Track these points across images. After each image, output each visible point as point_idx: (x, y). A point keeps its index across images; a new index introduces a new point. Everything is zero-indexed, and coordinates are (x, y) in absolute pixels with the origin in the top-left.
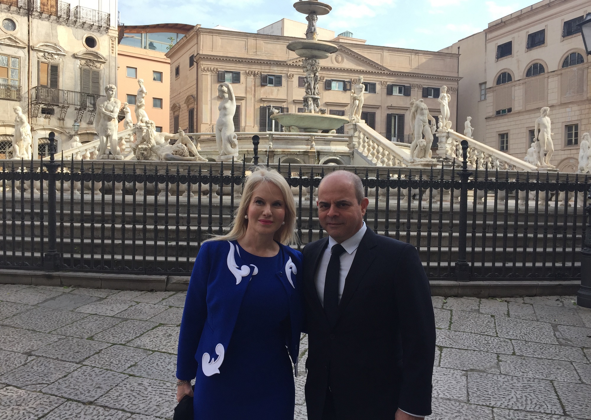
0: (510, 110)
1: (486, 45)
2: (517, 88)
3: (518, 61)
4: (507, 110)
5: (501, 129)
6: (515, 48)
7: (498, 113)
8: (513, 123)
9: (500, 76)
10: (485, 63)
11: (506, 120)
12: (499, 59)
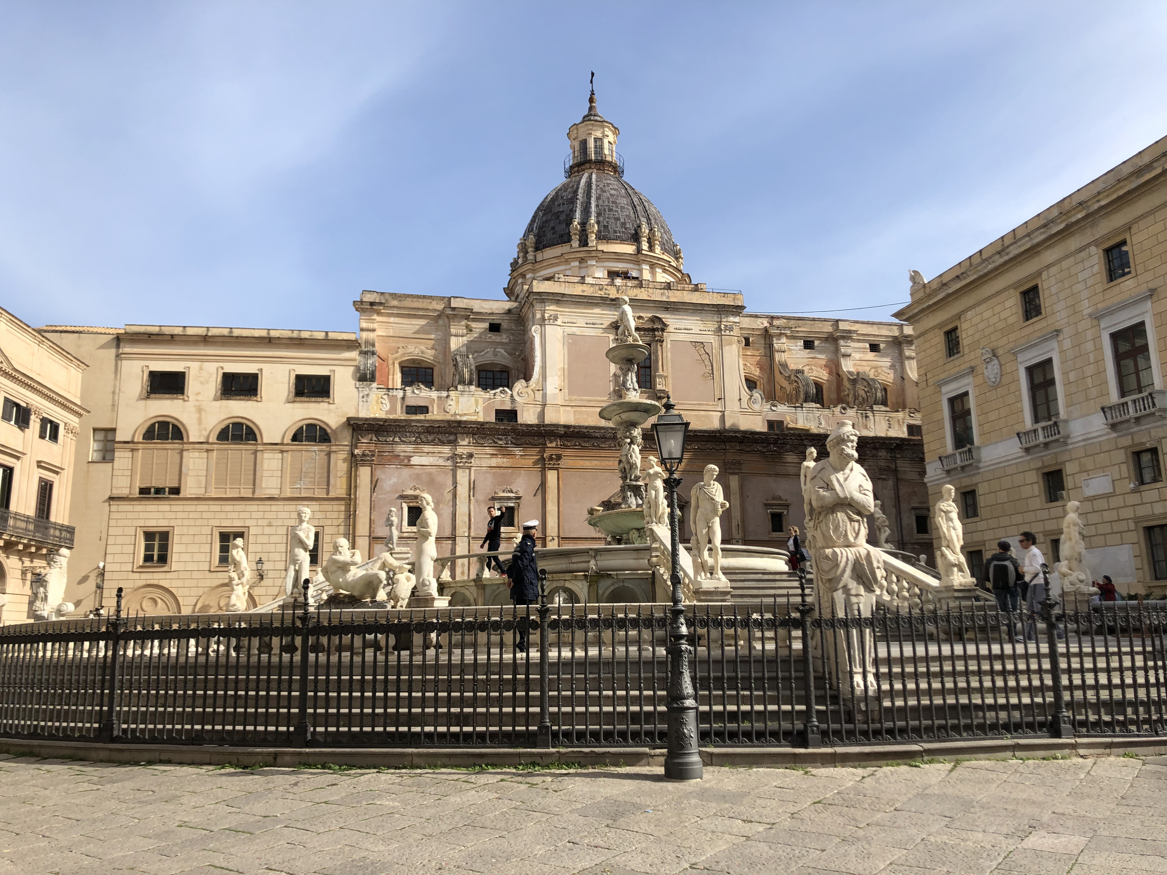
0: (176, 491)
1: (116, 360)
2: (196, 454)
3: (200, 410)
4: (167, 490)
5: (153, 523)
6: (192, 385)
7: (144, 491)
8: (180, 515)
9: (153, 425)
10: (114, 393)
11: (167, 508)
12: (153, 396)
